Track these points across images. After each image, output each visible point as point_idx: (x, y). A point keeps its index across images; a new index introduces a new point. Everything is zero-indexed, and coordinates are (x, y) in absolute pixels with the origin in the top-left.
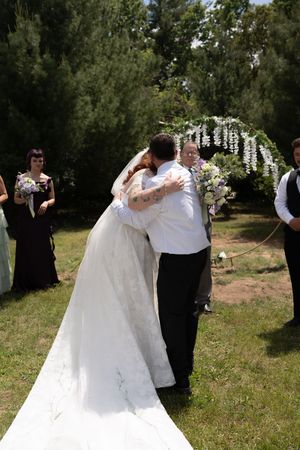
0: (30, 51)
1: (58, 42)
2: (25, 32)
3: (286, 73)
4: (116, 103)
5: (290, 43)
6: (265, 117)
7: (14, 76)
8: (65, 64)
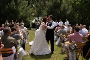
0: (13, 5)
1: (17, 4)
3: (48, 10)
4: (25, 13)
7: (11, 8)
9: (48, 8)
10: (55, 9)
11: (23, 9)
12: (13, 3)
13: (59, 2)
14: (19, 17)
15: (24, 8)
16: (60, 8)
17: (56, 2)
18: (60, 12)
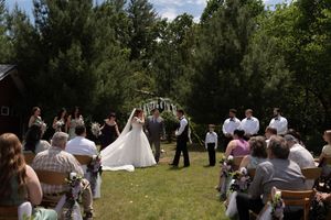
0: (76, 59)
1: (89, 54)
2: (75, 50)
3: (196, 75)
4: (115, 84)
5: (197, 62)
6: (187, 94)
7: (67, 69)
8: (92, 66)
9: (197, 68)
10: (221, 72)
11: (110, 70)
12: (76, 49)
13: (237, 44)
14: (95, 98)
15: (111, 68)
16: (241, 69)
17: (224, 47)
18: (241, 81)
